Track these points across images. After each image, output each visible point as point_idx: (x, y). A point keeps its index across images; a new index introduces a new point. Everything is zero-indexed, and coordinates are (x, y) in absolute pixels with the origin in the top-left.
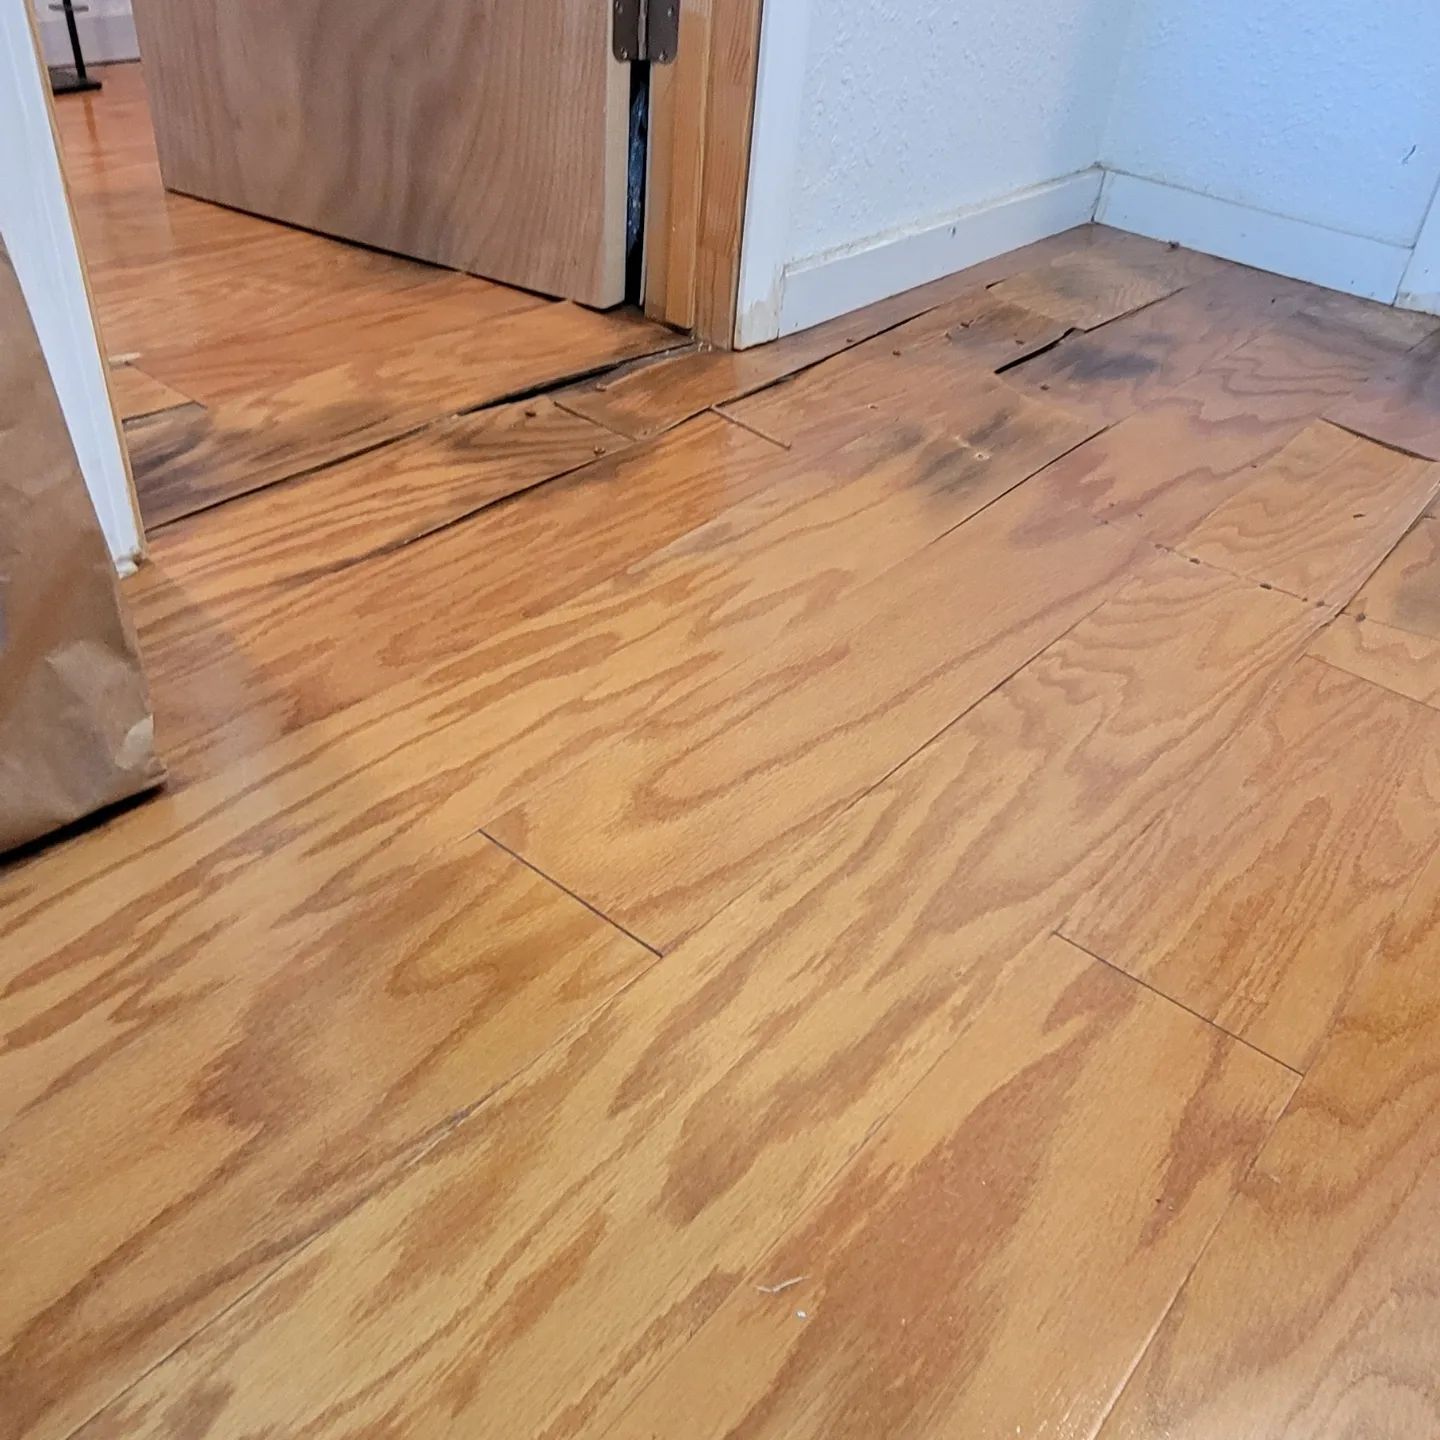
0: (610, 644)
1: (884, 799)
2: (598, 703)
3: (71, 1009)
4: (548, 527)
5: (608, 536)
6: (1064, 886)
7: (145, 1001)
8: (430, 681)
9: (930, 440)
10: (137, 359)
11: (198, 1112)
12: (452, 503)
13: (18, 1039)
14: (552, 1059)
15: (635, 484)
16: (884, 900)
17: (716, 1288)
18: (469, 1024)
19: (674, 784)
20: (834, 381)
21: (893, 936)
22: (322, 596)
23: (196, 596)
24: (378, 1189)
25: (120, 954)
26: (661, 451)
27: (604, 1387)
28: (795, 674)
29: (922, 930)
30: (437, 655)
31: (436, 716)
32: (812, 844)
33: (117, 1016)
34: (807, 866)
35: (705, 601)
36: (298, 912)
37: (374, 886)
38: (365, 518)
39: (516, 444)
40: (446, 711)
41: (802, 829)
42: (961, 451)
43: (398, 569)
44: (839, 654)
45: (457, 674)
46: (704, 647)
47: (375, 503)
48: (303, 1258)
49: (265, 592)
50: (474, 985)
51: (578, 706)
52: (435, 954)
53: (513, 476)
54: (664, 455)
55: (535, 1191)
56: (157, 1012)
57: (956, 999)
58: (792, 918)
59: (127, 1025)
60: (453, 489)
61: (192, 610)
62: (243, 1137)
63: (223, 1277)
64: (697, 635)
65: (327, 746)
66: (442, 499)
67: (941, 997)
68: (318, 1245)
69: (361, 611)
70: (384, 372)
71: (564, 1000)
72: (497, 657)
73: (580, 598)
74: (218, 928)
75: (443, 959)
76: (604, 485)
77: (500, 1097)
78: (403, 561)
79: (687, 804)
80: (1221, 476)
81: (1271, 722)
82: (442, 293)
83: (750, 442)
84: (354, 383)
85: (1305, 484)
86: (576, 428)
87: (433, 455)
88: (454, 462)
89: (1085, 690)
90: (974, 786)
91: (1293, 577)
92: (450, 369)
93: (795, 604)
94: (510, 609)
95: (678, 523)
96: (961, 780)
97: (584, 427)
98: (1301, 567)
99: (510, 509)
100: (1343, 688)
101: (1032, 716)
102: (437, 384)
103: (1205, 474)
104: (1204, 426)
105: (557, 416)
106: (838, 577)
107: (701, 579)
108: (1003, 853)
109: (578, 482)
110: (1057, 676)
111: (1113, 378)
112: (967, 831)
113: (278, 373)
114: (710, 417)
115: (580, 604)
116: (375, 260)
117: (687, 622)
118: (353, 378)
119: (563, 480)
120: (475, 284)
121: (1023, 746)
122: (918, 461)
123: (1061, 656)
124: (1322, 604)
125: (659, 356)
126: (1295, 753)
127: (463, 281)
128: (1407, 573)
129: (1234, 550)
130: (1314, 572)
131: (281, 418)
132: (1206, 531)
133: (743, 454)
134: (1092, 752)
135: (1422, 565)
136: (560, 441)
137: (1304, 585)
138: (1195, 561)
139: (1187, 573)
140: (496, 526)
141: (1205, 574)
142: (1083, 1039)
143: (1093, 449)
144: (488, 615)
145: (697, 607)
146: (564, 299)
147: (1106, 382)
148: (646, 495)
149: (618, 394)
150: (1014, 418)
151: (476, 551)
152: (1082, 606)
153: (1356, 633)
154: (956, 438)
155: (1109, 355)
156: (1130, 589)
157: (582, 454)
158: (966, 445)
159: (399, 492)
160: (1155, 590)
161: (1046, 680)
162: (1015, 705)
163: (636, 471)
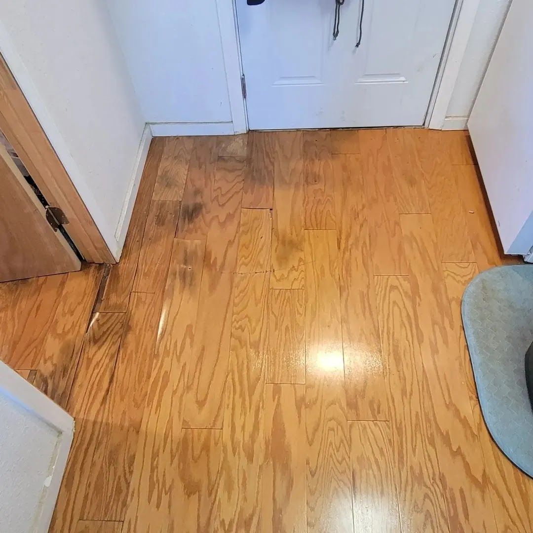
0: (167, 375)
1: (230, 377)
2: (176, 389)
3: (159, 498)
4: (132, 352)
5: (144, 347)
6: (262, 373)
7: (167, 489)
8: (148, 406)
9: (178, 270)
11: (189, 496)
12: (110, 360)
13: (158, 506)
14: (222, 455)
15: (136, 327)
16: (242, 395)
17: (261, 467)
18: (208, 459)
19: (201, 397)
20: (146, 260)
21: (247, 403)
22: (112, 402)
23: (92, 418)
24: (218, 487)
25: (156, 486)
26: (132, 313)
27: (258, 487)
28: (200, 358)
29: (250, 396)
30: (143, 400)
31: (156, 413)
32: (227, 393)
33: (166, 494)
34: (229, 398)
35: (173, 351)
36: (172, 461)
37: (177, 450)
38: (99, 376)
39: (104, 333)
40: (156, 410)
41: (223, 392)
42: (185, 269)
43: (118, 385)
44: (203, 349)
45: (151, 401)
46: (182, 364)
47: (96, 371)
48: (217, 502)
49: (102, 409)
50: (204, 453)
51: (174, 392)
52: (195, 453)
53: (114, 343)
54: (134, 314)
55: (234, 473)
56: (170, 488)
57: (261, 405)
58: (233, 409)
59: (169, 494)
60: (106, 356)
61: (95, 423)
62: (197, 495)
63: (212, 509)
64: (179, 361)
65: (146, 432)
66: (107, 361)
68: (217, 499)
69: (122, 399)
70: (60, 331)
71: (216, 446)
72: (153, 391)
73: (153, 367)
74: (164, 472)
75: (197, 452)
76: (131, 332)
77: (220, 465)
78: (117, 382)
79: (206, 399)
80: (234, 241)
81: (273, 312)
82: (38, 289)
83: (146, 297)
84: (57, 340)
85: (249, 234)
86: (110, 318)
87: (93, 349)
88: (99, 348)
89: (243, 326)
90: (240, 363)
91: (259, 267)
92: (71, 319)
93: (188, 340)
94: (144, 379)
95: (153, 333)
96: (238, 363)
97: (112, 316)
98: (259, 262)
99: (121, 352)
100: (279, 294)
101: (239, 339)
102: (73, 326)
103: (230, 243)
104: (223, 225)
105: (103, 317)
106: (189, 327)
107: (168, 346)
108: (251, 374)
109: (126, 335)
110: (237, 326)
111: (197, 217)
112: (245, 373)
113: (36, 347)
114: (133, 294)
115: (155, 369)
116: (8, 286)
117: (175, 359)
118: (55, 338)
119: (123, 337)
120: (42, 279)
121: (242, 348)
122: (180, 280)
123: (235, 320)
124: (266, 272)
125: (104, 277)
126: (279, 317)
127: (38, 280)
128: (276, 251)
129: (246, 265)
130: (262, 262)
131: (55, 362)
132: (239, 263)
133: (148, 301)
134: (252, 341)
135: (277, 246)
136: (112, 325)
137: (261, 268)
138: (242, 274)
139: (242, 279)
140: (123, 359)
141: (245, 277)
142: (279, 399)
143: (208, 250)
144: (142, 383)
145: (173, 354)
146: (68, 272)
147: (197, 220)
148: (141, 329)
149: (108, 299)
150: (188, 250)
151: (126, 369)
152: (231, 304)
153: (275, 276)
154: (182, 266)
155: (191, 208)
156: (236, 291)
157: (119, 326)
158: (185, 267)
159: (98, 364)
160: (240, 289)
161: (237, 329)
162: (236, 339)
163: (133, 323)
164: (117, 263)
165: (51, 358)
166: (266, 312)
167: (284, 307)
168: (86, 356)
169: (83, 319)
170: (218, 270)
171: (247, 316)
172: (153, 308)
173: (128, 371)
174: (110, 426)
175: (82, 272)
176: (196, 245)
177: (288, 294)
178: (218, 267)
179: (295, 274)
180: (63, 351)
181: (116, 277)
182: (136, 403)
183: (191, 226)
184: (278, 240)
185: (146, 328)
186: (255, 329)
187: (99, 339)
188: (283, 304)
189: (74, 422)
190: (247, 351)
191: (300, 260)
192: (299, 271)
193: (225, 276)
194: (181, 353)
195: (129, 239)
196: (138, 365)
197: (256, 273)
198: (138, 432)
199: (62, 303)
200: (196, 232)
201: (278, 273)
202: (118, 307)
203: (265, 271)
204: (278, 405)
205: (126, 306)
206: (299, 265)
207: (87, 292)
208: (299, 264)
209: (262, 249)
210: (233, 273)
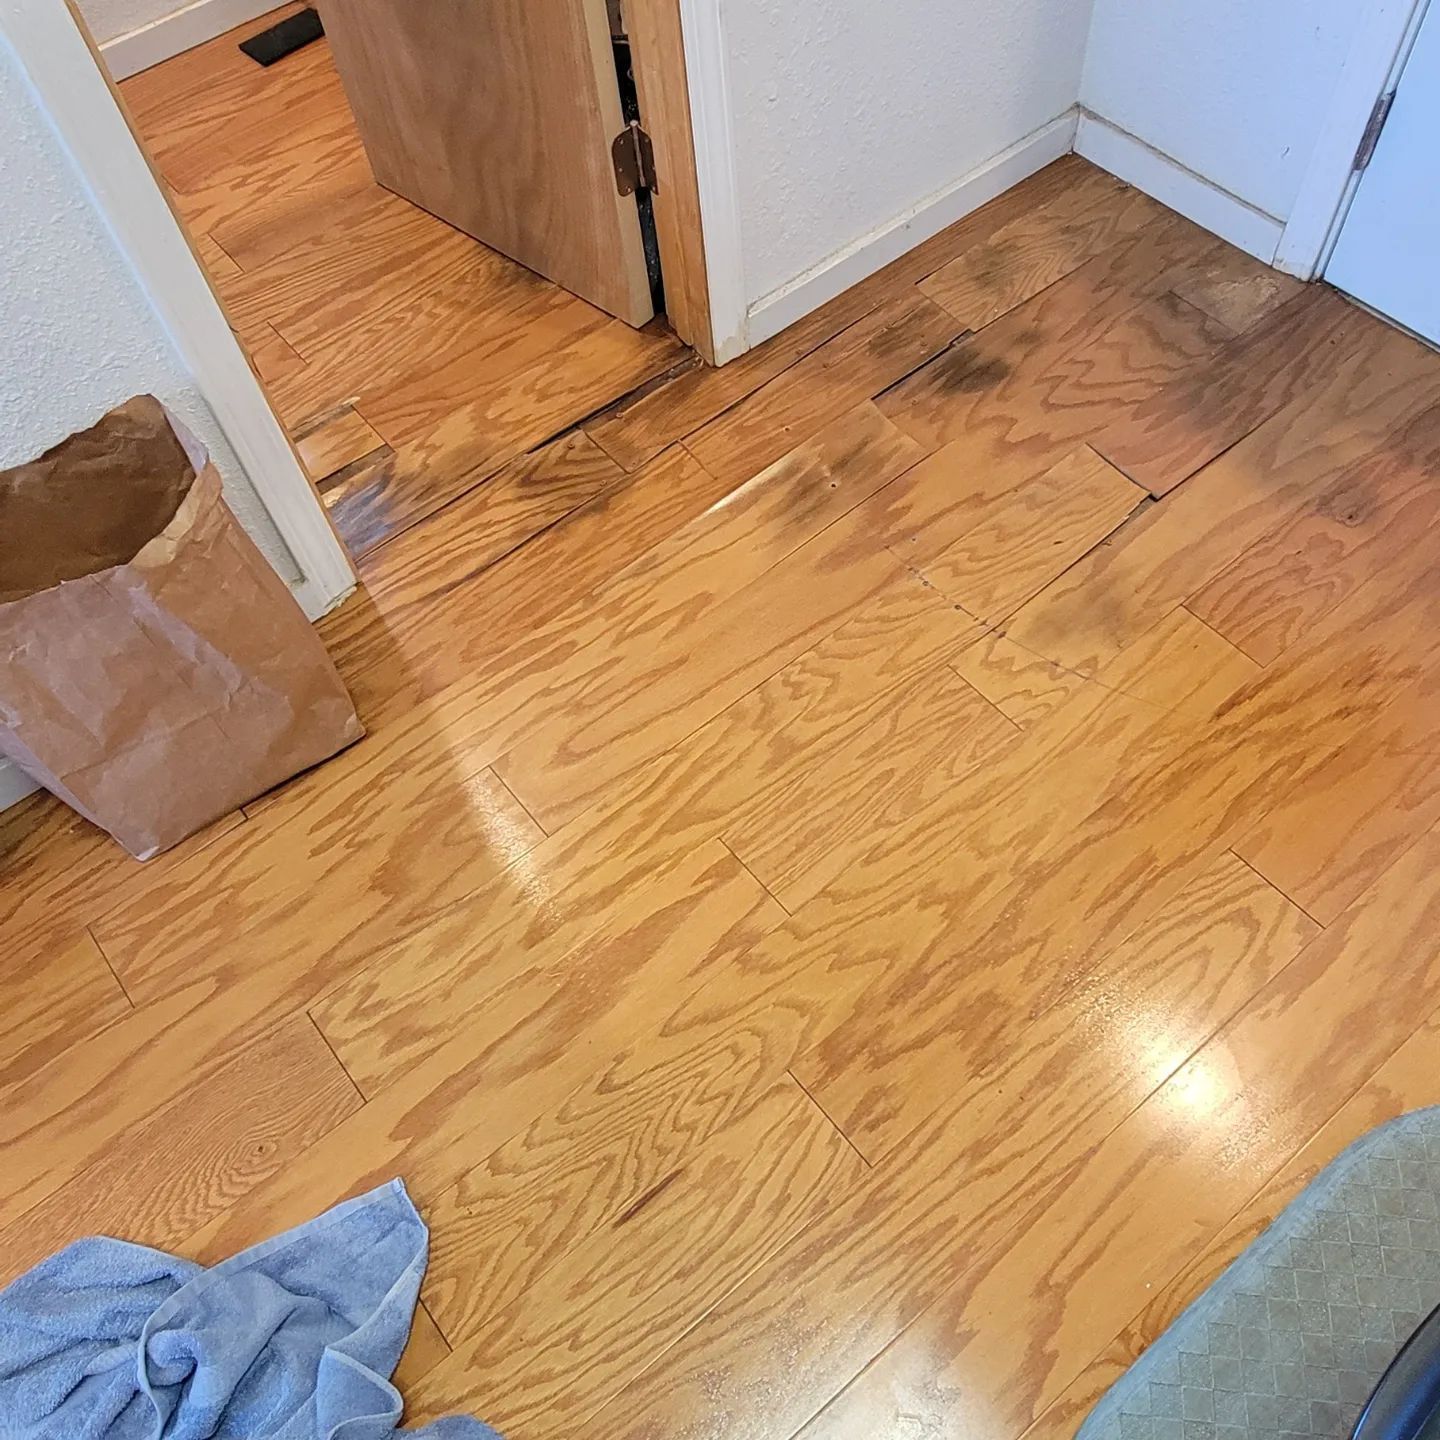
0: (572, 648)
1: (671, 758)
2: (556, 690)
3: (331, 841)
4: (561, 553)
5: (589, 562)
6: (735, 813)
7: (357, 840)
8: (481, 674)
9: (807, 469)
10: (358, 402)
11: (372, 888)
12: (513, 537)
13: (315, 853)
15: (616, 516)
16: (652, 813)
17: (534, 972)
18: (468, 862)
19: (576, 747)
20: (770, 403)
21: (647, 834)
22: (439, 610)
23: (383, 609)
24: (428, 925)
25: (350, 817)
26: (637, 484)
27: (489, 1000)
28: (657, 673)
29: (661, 832)
30: (488, 655)
31: (481, 696)
32: (628, 783)
33: (347, 846)
34: (623, 794)
35: (628, 617)
36: (412, 804)
37: (440, 794)
38: (466, 548)
39: (556, 479)
40: (486, 694)
41: (624, 775)
42: (824, 479)
43: (479, 590)
44: (682, 662)
45: (495, 669)
46: (615, 653)
47: (473, 535)
48: (402, 945)
49: (414, 607)
51: (547, 692)
53: (549, 512)
54: (639, 488)
55: (481, 931)
56: (362, 845)
57: (662, 867)
58: (606, 823)
59: (351, 850)
60: (512, 524)
61: (380, 620)
62: (386, 900)
63: (379, 949)
64: (616, 643)
65: (434, 712)
66: (508, 532)
67: (658, 865)
68: (408, 942)
69: (456, 622)
70: (490, 415)
72: (515, 657)
73: (565, 614)
74: (383, 808)
76: (598, 517)
77: (478, 892)
78: (483, 582)
79: (581, 756)
80: (987, 503)
81: (897, 715)
82: (541, 311)
83: (695, 473)
84: (473, 425)
85: (1038, 513)
86: (594, 460)
87: (509, 491)
88: (520, 499)
89: (806, 688)
90: (716, 752)
91: (980, 600)
92: (530, 406)
93: (673, 622)
94: (529, 620)
95: (632, 550)
96: (713, 748)
97: (601, 458)
98: (990, 592)
99: (543, 539)
100: (955, 692)
101: (768, 707)
102: (520, 423)
103: (978, 500)
104: (1004, 447)
105: (586, 448)
106: (705, 598)
107: (631, 598)
108: (714, 792)
109: (583, 515)
110: (794, 678)
111: (968, 390)
112: (704, 779)
113: (433, 411)
114: (677, 448)
115: (563, 619)
116: (504, 268)
117: (613, 634)
118: (472, 420)
119: (575, 513)
120: (564, 296)
121: (754, 728)
122: (789, 493)
123: (803, 663)
124: (984, 623)
125: (665, 377)
126: (898, 738)
127: (555, 294)
128: (1058, 596)
129: (957, 573)
130: (997, 594)
131: (430, 461)
132: (948, 556)
133: (685, 486)
134: (786, 734)
135: (1074, 589)
136: (582, 476)
137: (984, 605)
138: (926, 583)
139: (913, 595)
140: (533, 554)
141: (925, 596)
142: (707, 890)
143: (909, 478)
144: (516, 626)
145: (622, 621)
146: (615, 318)
147: (960, 396)
148: (618, 527)
149: (629, 421)
150: (871, 446)
151: (518, 576)
152: (833, 625)
153: (991, 649)
154: (824, 467)
155: (980, 361)
156: (871, 609)
157: (590, 488)
158: (828, 474)
159: (488, 525)
160: (884, 611)
161: (786, 683)
162: (762, 700)
163: (618, 504)
164: (715, 367)
165: (435, 448)
166: (886, 701)
167: (934, 726)
168: (487, 493)
169: (546, 425)
170: (885, 536)
171: (834, 676)
172: (681, 506)
173: (518, 582)
174: (393, 649)
175: (638, 334)
176: (896, 450)
177: (976, 709)
178: (893, 530)
179: (1042, 680)
180: (461, 452)
181: (681, 393)
182: (468, 650)
183: (935, 402)
184: (1091, 577)
185: (632, 530)
186: (823, 715)
187: (536, 483)
188: (939, 719)
189: (355, 589)
190: (755, 742)
191: (1091, 663)
192: (1059, 683)
193: (885, 561)
194: (637, 632)
195: (785, 337)
196: (544, 586)
197: (957, 607)
198: (418, 701)
199: (547, 365)
200: (931, 421)
201: (1003, 647)
202: (628, 450)
203: (982, 619)
204: (696, 899)
205: (640, 461)
206: (1073, 671)
207: (609, 379)
208: (1077, 667)
209: (1030, 567)
210: (909, 567)
